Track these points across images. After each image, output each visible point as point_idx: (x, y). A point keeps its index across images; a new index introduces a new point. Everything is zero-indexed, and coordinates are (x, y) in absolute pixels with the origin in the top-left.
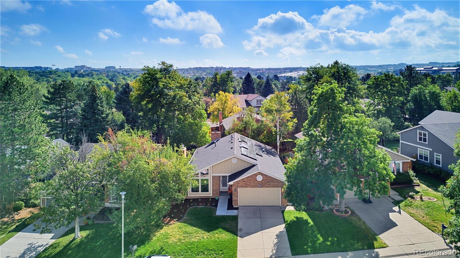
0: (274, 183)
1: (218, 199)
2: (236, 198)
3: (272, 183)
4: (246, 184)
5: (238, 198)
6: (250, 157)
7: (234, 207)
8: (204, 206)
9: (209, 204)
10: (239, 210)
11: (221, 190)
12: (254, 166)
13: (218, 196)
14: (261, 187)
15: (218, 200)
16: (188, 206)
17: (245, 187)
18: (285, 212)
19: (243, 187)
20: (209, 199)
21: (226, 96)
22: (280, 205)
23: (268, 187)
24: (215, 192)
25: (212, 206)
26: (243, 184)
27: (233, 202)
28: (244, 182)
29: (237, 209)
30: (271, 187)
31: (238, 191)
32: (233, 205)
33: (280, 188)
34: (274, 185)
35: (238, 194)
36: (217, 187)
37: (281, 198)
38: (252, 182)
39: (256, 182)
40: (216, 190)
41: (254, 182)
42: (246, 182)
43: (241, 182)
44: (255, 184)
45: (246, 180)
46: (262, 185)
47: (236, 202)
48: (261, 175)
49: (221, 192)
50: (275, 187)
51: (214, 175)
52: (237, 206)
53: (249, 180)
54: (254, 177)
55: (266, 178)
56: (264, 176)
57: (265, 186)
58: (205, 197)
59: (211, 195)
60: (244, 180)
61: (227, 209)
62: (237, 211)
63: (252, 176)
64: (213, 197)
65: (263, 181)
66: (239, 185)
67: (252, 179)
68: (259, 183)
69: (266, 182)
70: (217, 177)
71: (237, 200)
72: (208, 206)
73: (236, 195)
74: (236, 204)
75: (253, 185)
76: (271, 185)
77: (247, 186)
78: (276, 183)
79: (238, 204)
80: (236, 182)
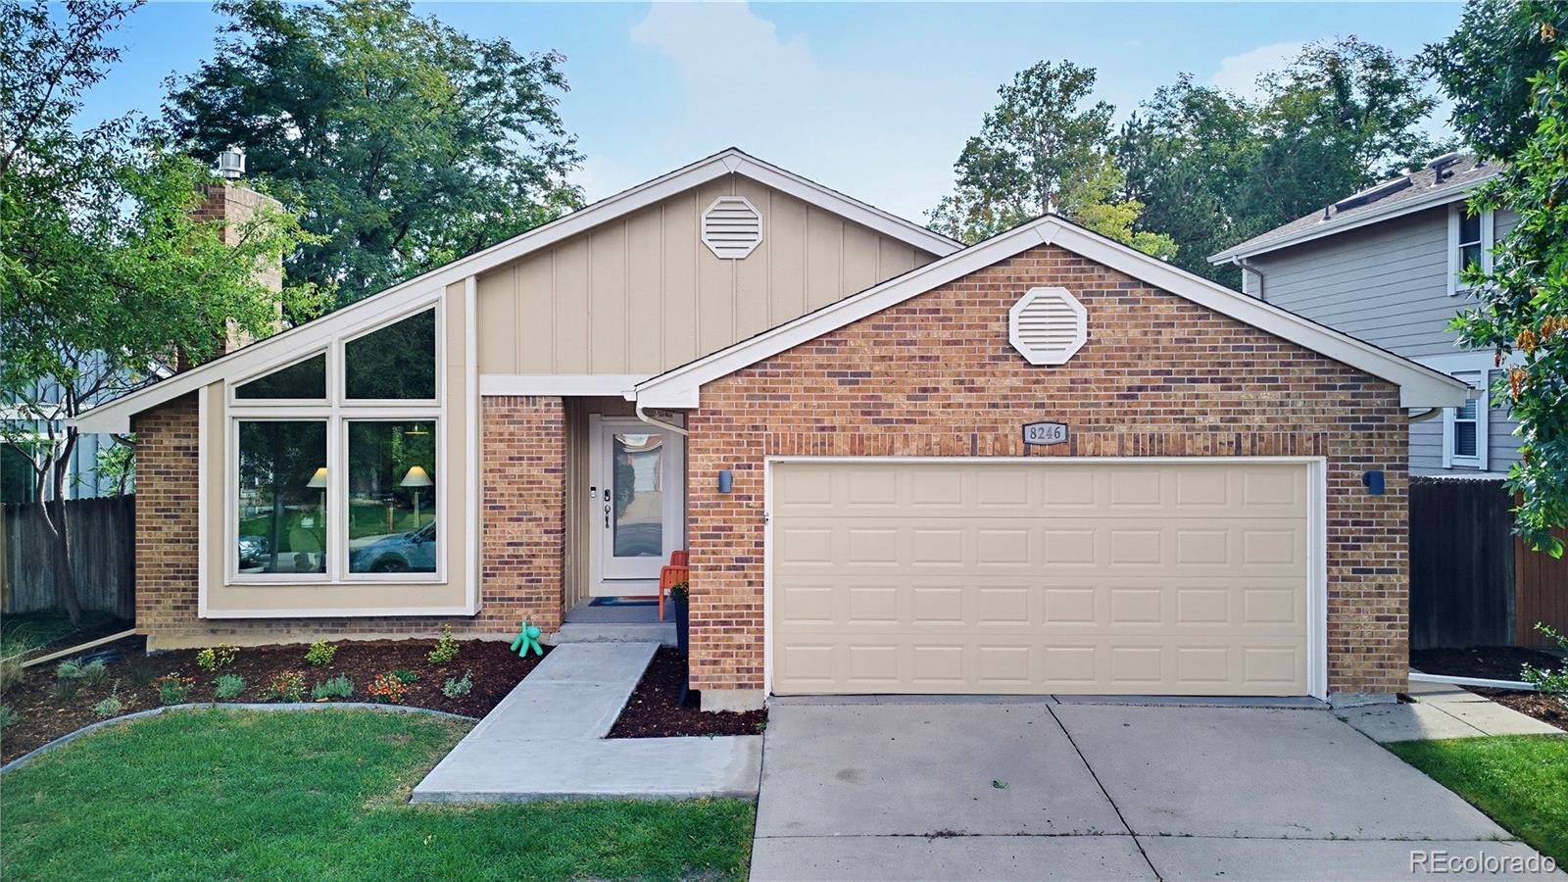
0: (1243, 395)
1: (548, 649)
2: (742, 595)
3: (1212, 390)
4: (872, 411)
5: (758, 585)
7: (713, 702)
8: (333, 698)
9: (392, 687)
10: (775, 732)
11: (598, 589)
13: (552, 617)
14: (1071, 447)
17: (858, 446)
19: (824, 448)
22: (1318, 684)
23: (1155, 446)
24: (511, 583)
25: (436, 703)
26: (835, 406)
27: (703, 663)
28: (841, 383)
29: (751, 723)
30: (1200, 442)
31: (761, 498)
32: (692, 685)
33: (1323, 459)
34: (1245, 420)
35: (761, 544)
36: (538, 535)
37: (1332, 594)
38: (946, 382)
39: (1004, 381)
40: (523, 551)
41: (979, 381)
42: (874, 385)
43: (808, 382)
44: (995, 406)
45: (862, 354)
46: (1075, 422)
47: (740, 647)
48: (1068, 287)
49: (599, 602)
50: (1246, 444)
51: (500, 384)
52: (750, 687)
53: (914, 350)
54: (975, 313)
55: (1134, 333)
56: (1112, 307)
57: (1122, 429)
58: (397, 637)
59: (464, 604)
60: (837, 360)
61: (607, 730)
62: (752, 747)
63: (949, 299)
64: (486, 637)
65: (1088, 373)
66: (774, 426)
67: (947, 343)
68: (1041, 395)
69: (1136, 381)
70: (541, 405)
71: (750, 617)
72: (385, 700)
73: (736, 552)
74: (729, 663)
75: (966, 418)
76: (1200, 418)
77: (876, 430)
78: (1266, 396)
79: (761, 670)
80: (731, 382)
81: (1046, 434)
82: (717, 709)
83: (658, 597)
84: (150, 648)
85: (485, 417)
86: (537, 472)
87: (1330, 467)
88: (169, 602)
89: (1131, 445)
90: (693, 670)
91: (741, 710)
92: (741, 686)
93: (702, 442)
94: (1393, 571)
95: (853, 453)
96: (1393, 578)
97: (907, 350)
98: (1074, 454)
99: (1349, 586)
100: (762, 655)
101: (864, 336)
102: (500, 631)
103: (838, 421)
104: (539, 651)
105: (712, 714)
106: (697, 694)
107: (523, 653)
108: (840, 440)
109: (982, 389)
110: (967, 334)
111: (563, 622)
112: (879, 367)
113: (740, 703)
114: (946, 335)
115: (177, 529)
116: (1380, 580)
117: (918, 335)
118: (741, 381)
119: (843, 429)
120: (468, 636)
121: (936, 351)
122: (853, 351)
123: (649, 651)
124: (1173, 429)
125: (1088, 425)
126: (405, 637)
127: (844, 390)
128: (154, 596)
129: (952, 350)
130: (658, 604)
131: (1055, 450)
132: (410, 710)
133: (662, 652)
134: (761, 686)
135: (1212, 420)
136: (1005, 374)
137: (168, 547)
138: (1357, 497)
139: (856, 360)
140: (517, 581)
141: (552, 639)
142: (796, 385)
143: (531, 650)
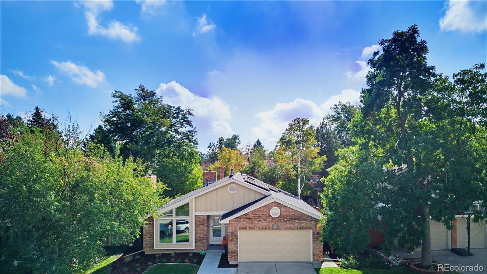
0: (301, 222)
1: (206, 254)
2: (235, 248)
3: (297, 221)
4: (252, 223)
5: (237, 247)
6: (259, 187)
7: (231, 263)
8: (179, 262)
9: (187, 260)
10: (239, 268)
11: (211, 243)
12: (266, 196)
13: (206, 249)
14: (278, 228)
15: (203, 256)
16: (150, 263)
17: (250, 228)
18: (321, 269)
19: (246, 228)
20: (189, 253)
21: (230, 152)
22: (312, 260)
23: (289, 228)
24: (199, 244)
25: (194, 263)
26: (247, 223)
27: (230, 258)
28: (248, 220)
29: (236, 266)
30: (295, 228)
31: (237, 235)
32: (228, 261)
33: (312, 230)
34: (301, 225)
35: (237, 242)
36: (203, 236)
37: (313, 248)
38: (262, 220)
39: (269, 220)
40: (201, 239)
41: (266, 220)
42: (252, 220)
43: (243, 220)
44: (268, 223)
45: (251, 216)
46: (279, 225)
47: (234, 256)
48: (278, 207)
49: (212, 245)
50: (302, 228)
51: (198, 213)
52: (236, 261)
53: (258, 215)
54: (266, 210)
55: (287, 213)
56: (283, 210)
57: (285, 226)
58: (182, 252)
59: (193, 247)
60: (247, 217)
61: (217, 267)
62: (236, 269)
63: (262, 208)
64: (196, 252)
65: (281, 218)
66: (239, 225)
67: (262, 214)
68: (275, 222)
69: (287, 220)
70: (204, 216)
71: (236, 252)
72: (186, 262)
73: (234, 243)
74: (233, 258)
75: (265, 224)
76: (295, 225)
77: (253, 226)
78: (304, 222)
79: (237, 259)
80: (233, 220)
81: (275, 227)
82: (231, 264)
83: (221, 244)
84: (146, 254)
85: (196, 218)
86: (203, 226)
87: (313, 231)
88: (148, 247)
89: (286, 228)
90: (228, 259)
91: (235, 264)
92: (235, 261)
93: (229, 228)
94: (321, 245)
95: (250, 229)
96: (321, 246)
97: (257, 215)
98: (279, 229)
99: (315, 247)
100: (237, 257)
101: (251, 213)
102: (198, 251)
103: (248, 225)
104: (204, 254)
105: (231, 265)
106: (229, 262)
107: (202, 255)
108: (248, 227)
109: (267, 221)
110: (265, 213)
111: (207, 249)
112: (253, 217)
113: (235, 263)
114: (262, 213)
115: (149, 236)
116: (319, 246)
117: (258, 213)
118: (234, 220)
119: (248, 226)
120: (193, 252)
121: (260, 215)
122: (249, 215)
123: (221, 254)
124: (292, 226)
125: (281, 225)
126: (184, 252)
127: (249, 221)
128: (146, 246)
129: (263, 215)
130: (221, 246)
131: (276, 229)
132: (190, 264)
133: (223, 254)
134: (237, 261)
135: (297, 225)
136: (270, 219)
137: (148, 238)
138: (316, 235)
139: (250, 217)
140: (200, 243)
141: (206, 252)
142: (242, 220)
143: (203, 254)
